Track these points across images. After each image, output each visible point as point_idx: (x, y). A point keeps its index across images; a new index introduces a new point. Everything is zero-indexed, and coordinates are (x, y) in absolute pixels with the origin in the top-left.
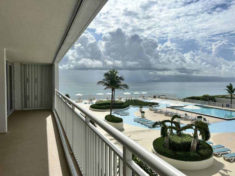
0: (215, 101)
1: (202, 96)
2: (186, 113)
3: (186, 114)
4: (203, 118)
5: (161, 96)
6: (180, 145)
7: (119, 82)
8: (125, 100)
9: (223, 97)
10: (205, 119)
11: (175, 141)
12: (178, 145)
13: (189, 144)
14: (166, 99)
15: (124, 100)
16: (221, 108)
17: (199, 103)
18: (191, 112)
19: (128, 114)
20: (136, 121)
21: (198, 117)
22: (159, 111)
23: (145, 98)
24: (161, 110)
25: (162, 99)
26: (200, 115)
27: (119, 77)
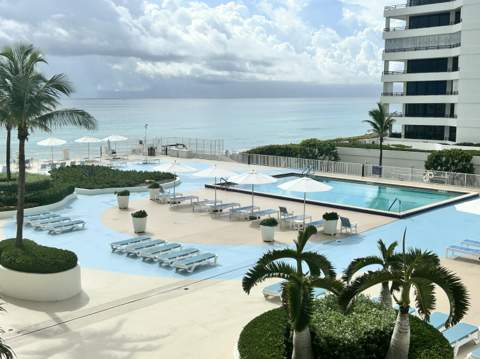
0: (337, 158)
1: (298, 143)
2: (284, 204)
3: (283, 210)
4: (342, 218)
5: (174, 148)
6: (355, 349)
7: (49, 100)
8: (49, 169)
9: (354, 143)
10: (346, 223)
11: (336, 336)
12: (349, 348)
13: (382, 338)
14: (190, 156)
15: (44, 167)
16: (360, 178)
17: (292, 165)
18: (302, 201)
19: (80, 225)
20: (121, 253)
21: (328, 217)
22: (188, 202)
23: (118, 155)
24: (195, 200)
25: (178, 156)
26: (330, 211)
27: (49, 79)
